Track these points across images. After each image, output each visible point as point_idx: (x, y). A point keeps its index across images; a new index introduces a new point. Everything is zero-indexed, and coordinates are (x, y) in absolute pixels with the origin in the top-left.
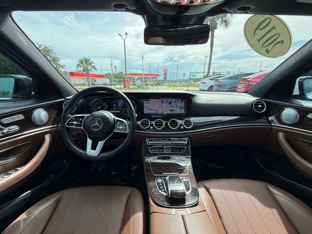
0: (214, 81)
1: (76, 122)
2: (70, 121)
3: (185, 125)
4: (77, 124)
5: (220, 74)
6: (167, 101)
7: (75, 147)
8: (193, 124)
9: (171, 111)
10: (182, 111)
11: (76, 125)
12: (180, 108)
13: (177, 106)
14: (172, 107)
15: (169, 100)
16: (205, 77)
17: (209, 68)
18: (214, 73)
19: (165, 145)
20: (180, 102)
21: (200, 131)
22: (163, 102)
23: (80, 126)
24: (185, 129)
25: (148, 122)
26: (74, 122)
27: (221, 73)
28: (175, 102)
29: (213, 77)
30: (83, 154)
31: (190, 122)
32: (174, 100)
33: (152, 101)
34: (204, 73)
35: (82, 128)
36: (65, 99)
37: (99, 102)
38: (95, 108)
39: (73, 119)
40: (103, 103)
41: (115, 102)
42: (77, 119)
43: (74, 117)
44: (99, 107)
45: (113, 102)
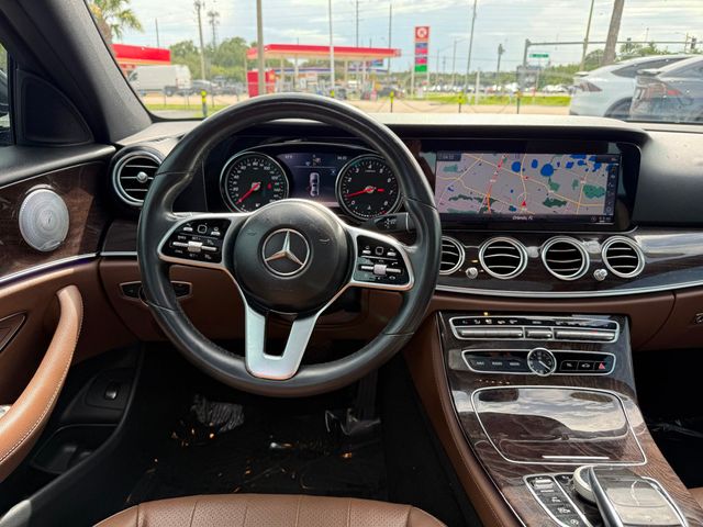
0: (634, 81)
1: (199, 244)
2: (174, 237)
3: (612, 262)
4: (203, 251)
5: (652, 51)
6: (535, 164)
7: (200, 345)
8: (642, 259)
9: (548, 203)
10: (597, 207)
11: (200, 256)
12: (590, 192)
13: (576, 184)
14: (555, 187)
15: (544, 159)
16: (592, 62)
17: (615, 24)
18: (628, 45)
19: (531, 345)
20: (591, 165)
21: (673, 292)
22: (516, 167)
23: (216, 258)
24: (612, 281)
25: (456, 250)
26: (191, 243)
27: (660, 47)
28: (570, 165)
29: (627, 63)
30: (233, 370)
31: (633, 252)
32: (566, 158)
33: (470, 159)
34: (586, 43)
35: (222, 266)
36: (119, 147)
37: (254, 164)
38: (236, 189)
39: (185, 229)
40: (271, 170)
41: (317, 164)
42: (201, 229)
43: (189, 222)
44: (254, 184)
45: (308, 163)
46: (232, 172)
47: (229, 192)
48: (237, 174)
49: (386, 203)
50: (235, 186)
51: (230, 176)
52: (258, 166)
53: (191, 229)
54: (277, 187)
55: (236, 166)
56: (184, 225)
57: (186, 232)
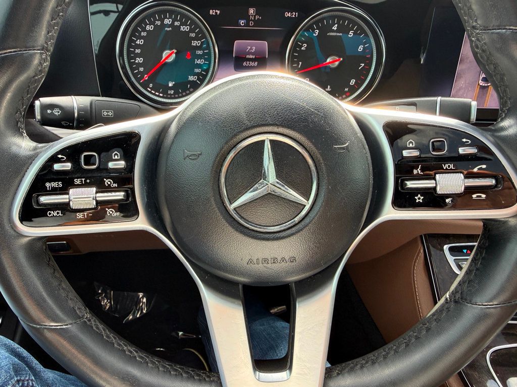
2: (38, 187)
26: (74, 193)
35: (140, 223)
37: (167, 21)
38: (139, 60)
39: (57, 167)
40: (191, 31)
41: (257, 23)
42: (88, 161)
43: (62, 151)
44: (165, 54)
45: (242, 22)
46: (133, 35)
47: (131, 64)
48: (140, 37)
49: (353, 82)
50: (139, 55)
51: (131, 41)
52: (172, 25)
53: (68, 166)
54: (199, 57)
55: (139, 25)
56: (54, 159)
57: (59, 172)
